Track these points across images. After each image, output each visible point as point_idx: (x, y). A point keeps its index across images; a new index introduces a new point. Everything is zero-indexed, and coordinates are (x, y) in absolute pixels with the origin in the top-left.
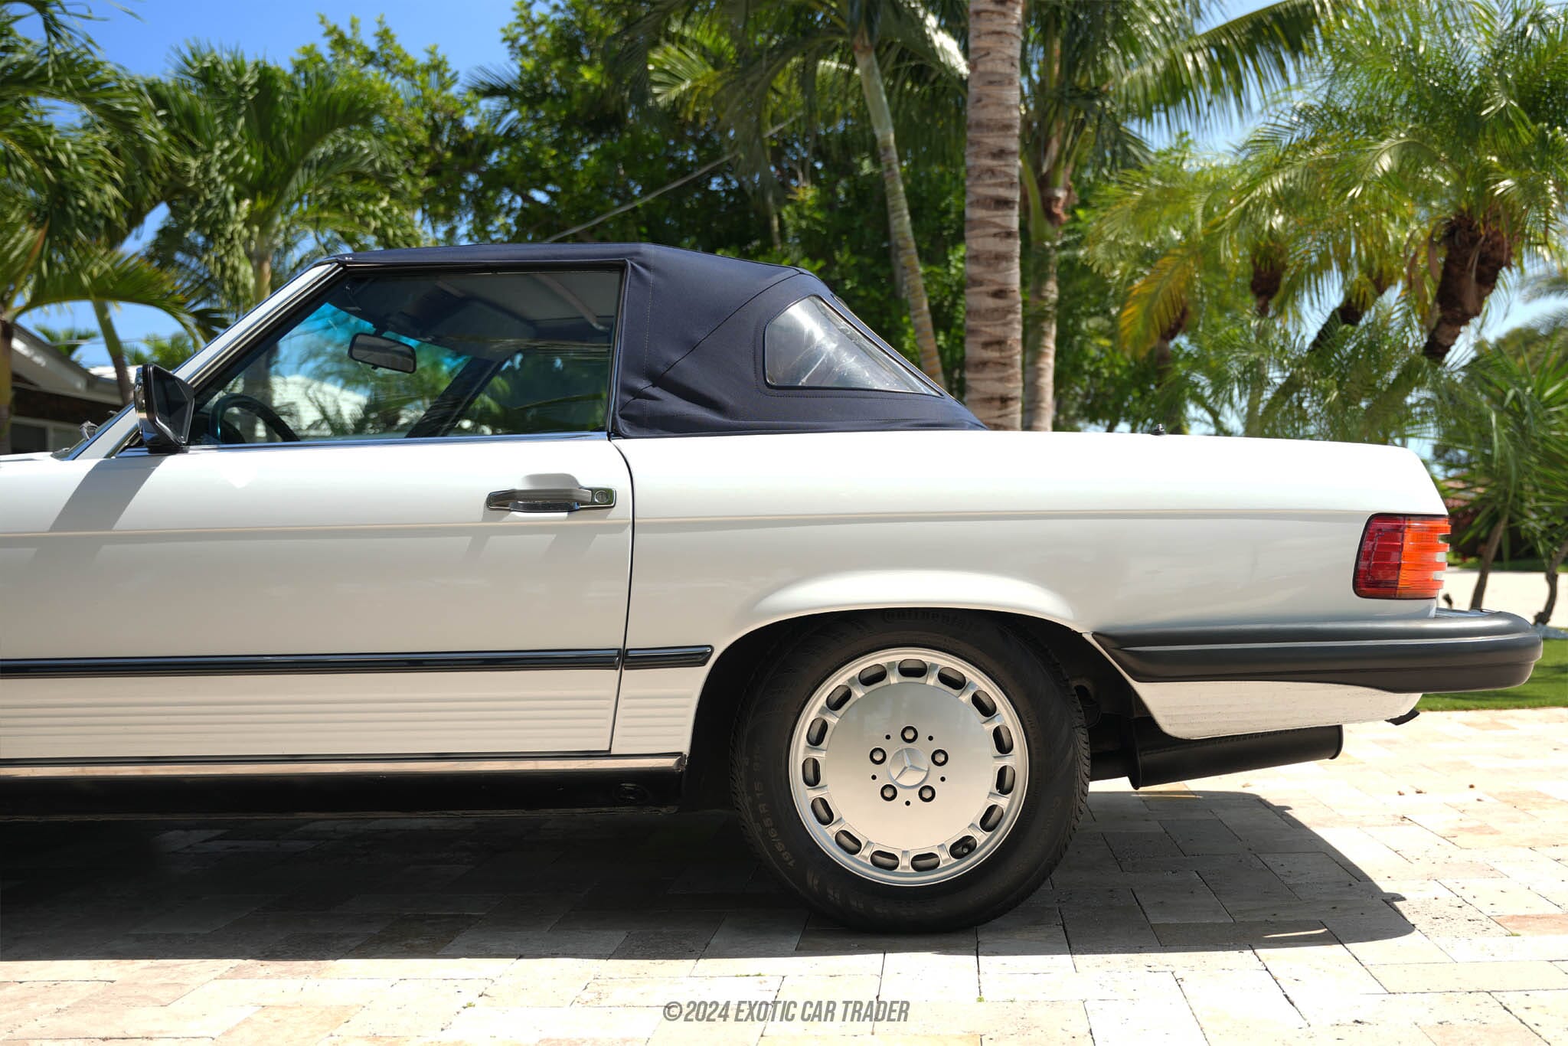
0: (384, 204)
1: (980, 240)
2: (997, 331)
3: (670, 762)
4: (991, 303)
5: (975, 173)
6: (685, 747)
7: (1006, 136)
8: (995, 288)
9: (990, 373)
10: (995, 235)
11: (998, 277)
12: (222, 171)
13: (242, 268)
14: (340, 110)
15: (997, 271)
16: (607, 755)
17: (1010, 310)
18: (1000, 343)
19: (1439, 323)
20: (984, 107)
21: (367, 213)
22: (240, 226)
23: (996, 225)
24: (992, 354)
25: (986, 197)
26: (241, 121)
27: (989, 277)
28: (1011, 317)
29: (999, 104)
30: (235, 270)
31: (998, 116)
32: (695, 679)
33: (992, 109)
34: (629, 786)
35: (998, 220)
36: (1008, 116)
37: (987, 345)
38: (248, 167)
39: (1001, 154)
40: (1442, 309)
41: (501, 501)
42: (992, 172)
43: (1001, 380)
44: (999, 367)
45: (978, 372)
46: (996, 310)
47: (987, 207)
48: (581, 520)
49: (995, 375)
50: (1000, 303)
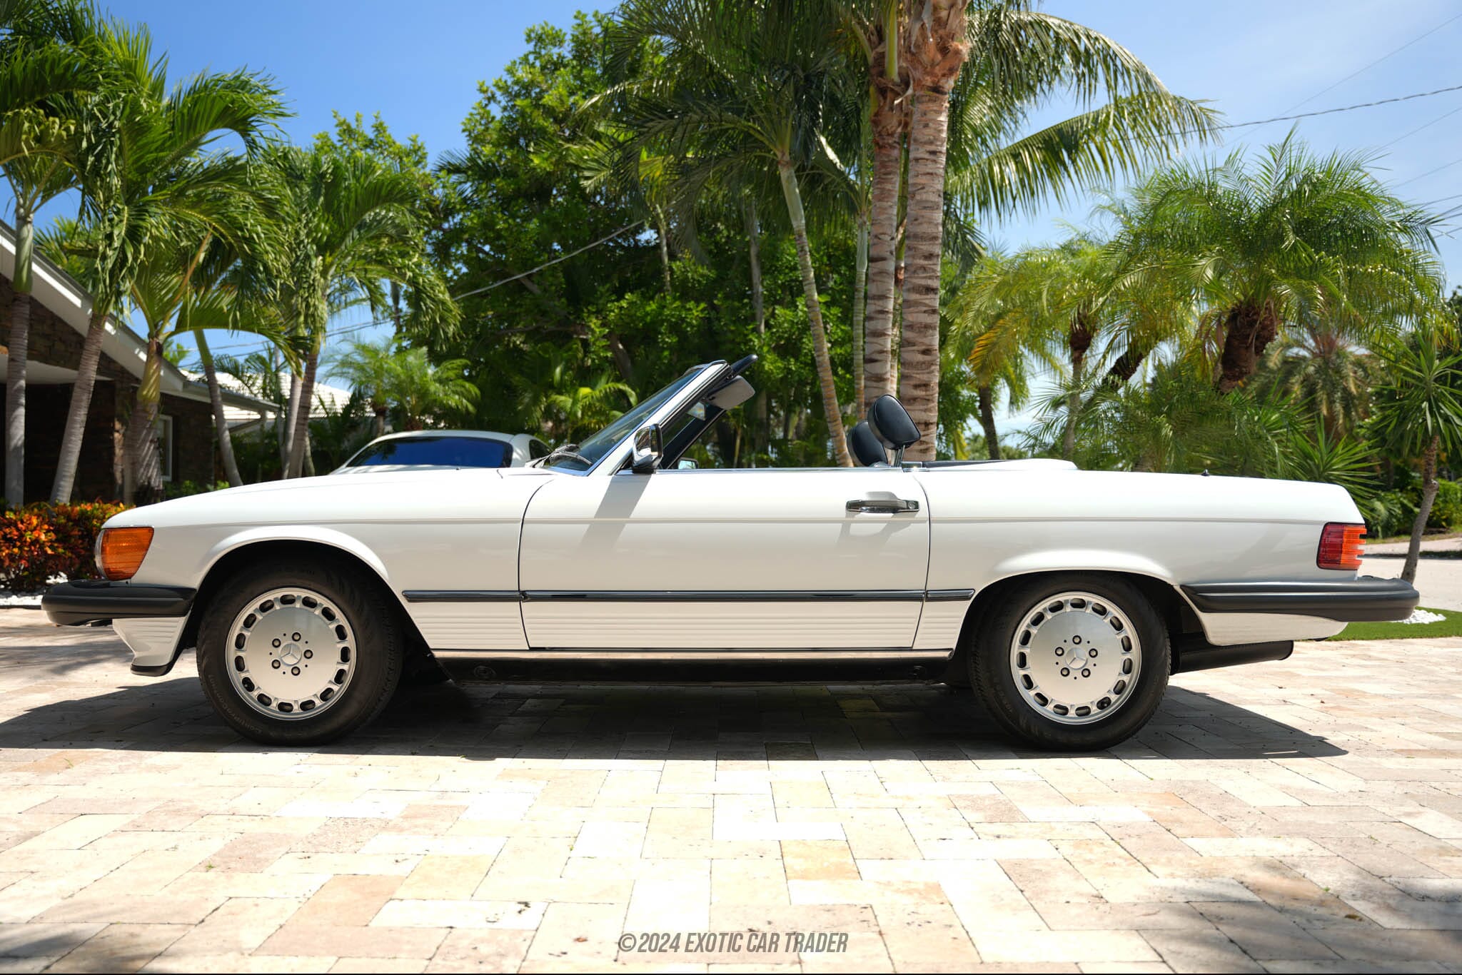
0: (415, 260)
1: (915, 315)
2: (924, 377)
3: (946, 654)
4: (920, 358)
5: (913, 269)
6: (954, 646)
7: (934, 244)
8: (924, 347)
9: (918, 406)
10: (925, 312)
11: (926, 341)
12: (308, 235)
13: (320, 307)
14: (383, 193)
15: (925, 337)
16: (910, 649)
17: (932, 363)
18: (926, 386)
19: (1221, 379)
20: (921, 224)
21: (405, 266)
22: (318, 276)
23: (926, 305)
24: (920, 393)
25: (920, 286)
26: (322, 199)
27: (920, 340)
28: (933, 367)
29: (930, 223)
30: (316, 308)
31: (929, 231)
32: (963, 608)
33: (925, 226)
34: (918, 667)
35: (927, 302)
36: (935, 231)
37: (916, 387)
38: (324, 232)
39: (930, 256)
40: (1224, 368)
41: (854, 506)
42: (924, 269)
43: (925, 410)
44: (925, 402)
45: (911, 405)
46: (924, 363)
47: (920, 293)
48: (900, 518)
49: (922, 407)
50: (927, 358)
